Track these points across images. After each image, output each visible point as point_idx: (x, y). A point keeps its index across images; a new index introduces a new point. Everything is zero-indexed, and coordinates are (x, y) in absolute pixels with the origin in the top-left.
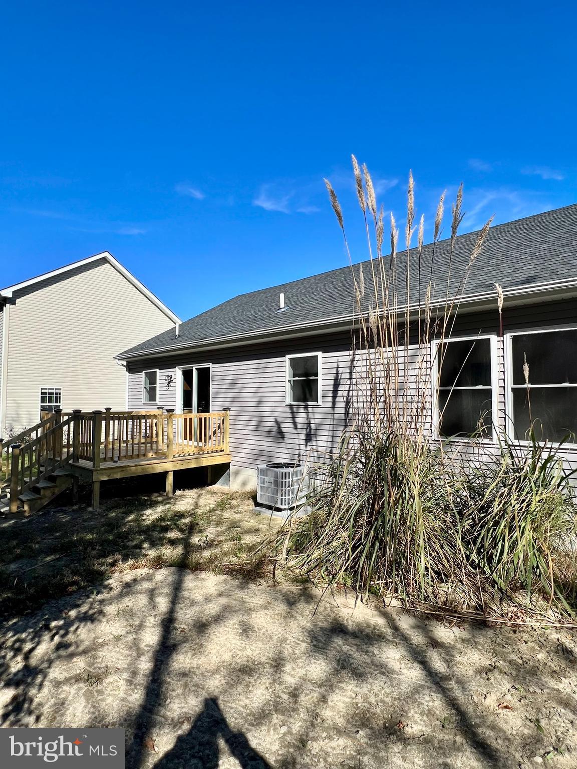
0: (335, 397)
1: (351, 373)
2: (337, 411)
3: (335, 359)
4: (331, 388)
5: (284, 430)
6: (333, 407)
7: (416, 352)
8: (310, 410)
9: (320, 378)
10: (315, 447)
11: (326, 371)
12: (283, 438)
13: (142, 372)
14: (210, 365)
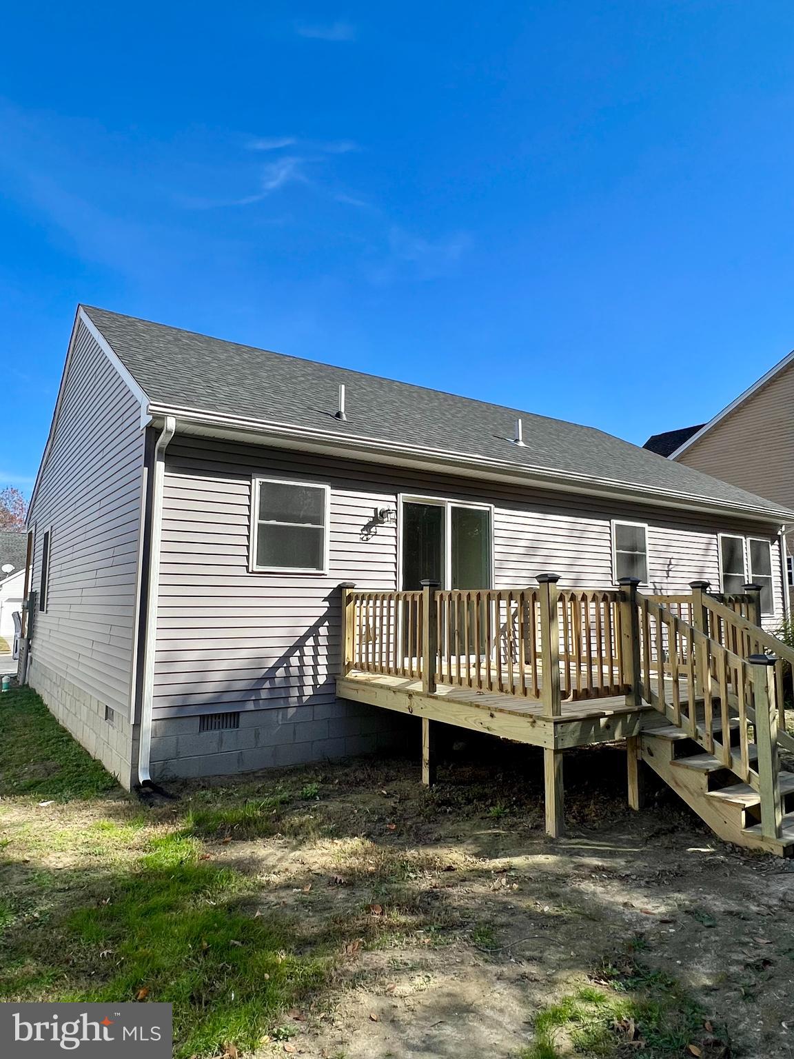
13: (249, 477)
14: (490, 507)
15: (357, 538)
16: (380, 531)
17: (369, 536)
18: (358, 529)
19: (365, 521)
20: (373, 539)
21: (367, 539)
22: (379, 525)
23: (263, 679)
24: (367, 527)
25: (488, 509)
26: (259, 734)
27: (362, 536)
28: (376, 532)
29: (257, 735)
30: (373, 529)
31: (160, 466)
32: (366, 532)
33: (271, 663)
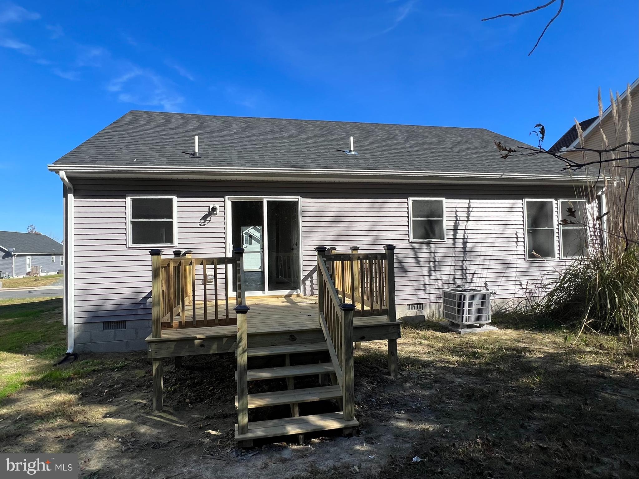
0: (455, 234)
1: (468, 217)
2: (457, 245)
3: (454, 205)
4: (452, 228)
5: (406, 265)
6: (454, 243)
7: (513, 205)
8: (432, 245)
9: (445, 219)
10: (438, 277)
11: (448, 214)
12: (406, 271)
13: (124, 197)
14: (298, 198)
15: (197, 225)
16: (213, 219)
17: (205, 223)
18: (198, 220)
19: (203, 215)
20: (208, 225)
21: (204, 225)
22: (212, 216)
23: (139, 304)
24: (204, 218)
25: (297, 200)
26: (138, 332)
27: (200, 223)
28: (210, 221)
29: (137, 333)
30: (208, 219)
31: (71, 196)
32: (203, 221)
33: (144, 295)
